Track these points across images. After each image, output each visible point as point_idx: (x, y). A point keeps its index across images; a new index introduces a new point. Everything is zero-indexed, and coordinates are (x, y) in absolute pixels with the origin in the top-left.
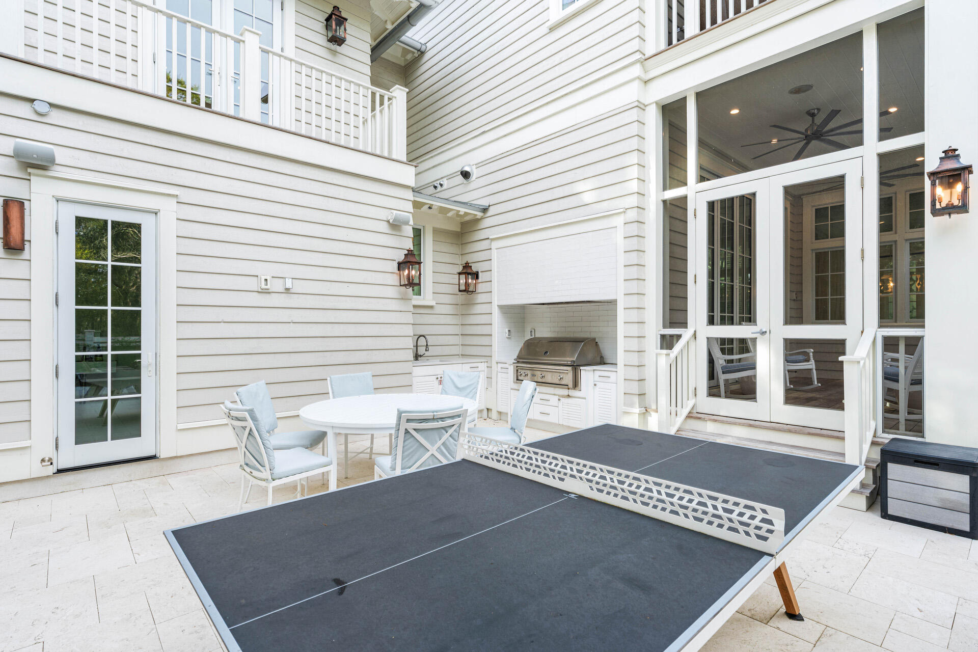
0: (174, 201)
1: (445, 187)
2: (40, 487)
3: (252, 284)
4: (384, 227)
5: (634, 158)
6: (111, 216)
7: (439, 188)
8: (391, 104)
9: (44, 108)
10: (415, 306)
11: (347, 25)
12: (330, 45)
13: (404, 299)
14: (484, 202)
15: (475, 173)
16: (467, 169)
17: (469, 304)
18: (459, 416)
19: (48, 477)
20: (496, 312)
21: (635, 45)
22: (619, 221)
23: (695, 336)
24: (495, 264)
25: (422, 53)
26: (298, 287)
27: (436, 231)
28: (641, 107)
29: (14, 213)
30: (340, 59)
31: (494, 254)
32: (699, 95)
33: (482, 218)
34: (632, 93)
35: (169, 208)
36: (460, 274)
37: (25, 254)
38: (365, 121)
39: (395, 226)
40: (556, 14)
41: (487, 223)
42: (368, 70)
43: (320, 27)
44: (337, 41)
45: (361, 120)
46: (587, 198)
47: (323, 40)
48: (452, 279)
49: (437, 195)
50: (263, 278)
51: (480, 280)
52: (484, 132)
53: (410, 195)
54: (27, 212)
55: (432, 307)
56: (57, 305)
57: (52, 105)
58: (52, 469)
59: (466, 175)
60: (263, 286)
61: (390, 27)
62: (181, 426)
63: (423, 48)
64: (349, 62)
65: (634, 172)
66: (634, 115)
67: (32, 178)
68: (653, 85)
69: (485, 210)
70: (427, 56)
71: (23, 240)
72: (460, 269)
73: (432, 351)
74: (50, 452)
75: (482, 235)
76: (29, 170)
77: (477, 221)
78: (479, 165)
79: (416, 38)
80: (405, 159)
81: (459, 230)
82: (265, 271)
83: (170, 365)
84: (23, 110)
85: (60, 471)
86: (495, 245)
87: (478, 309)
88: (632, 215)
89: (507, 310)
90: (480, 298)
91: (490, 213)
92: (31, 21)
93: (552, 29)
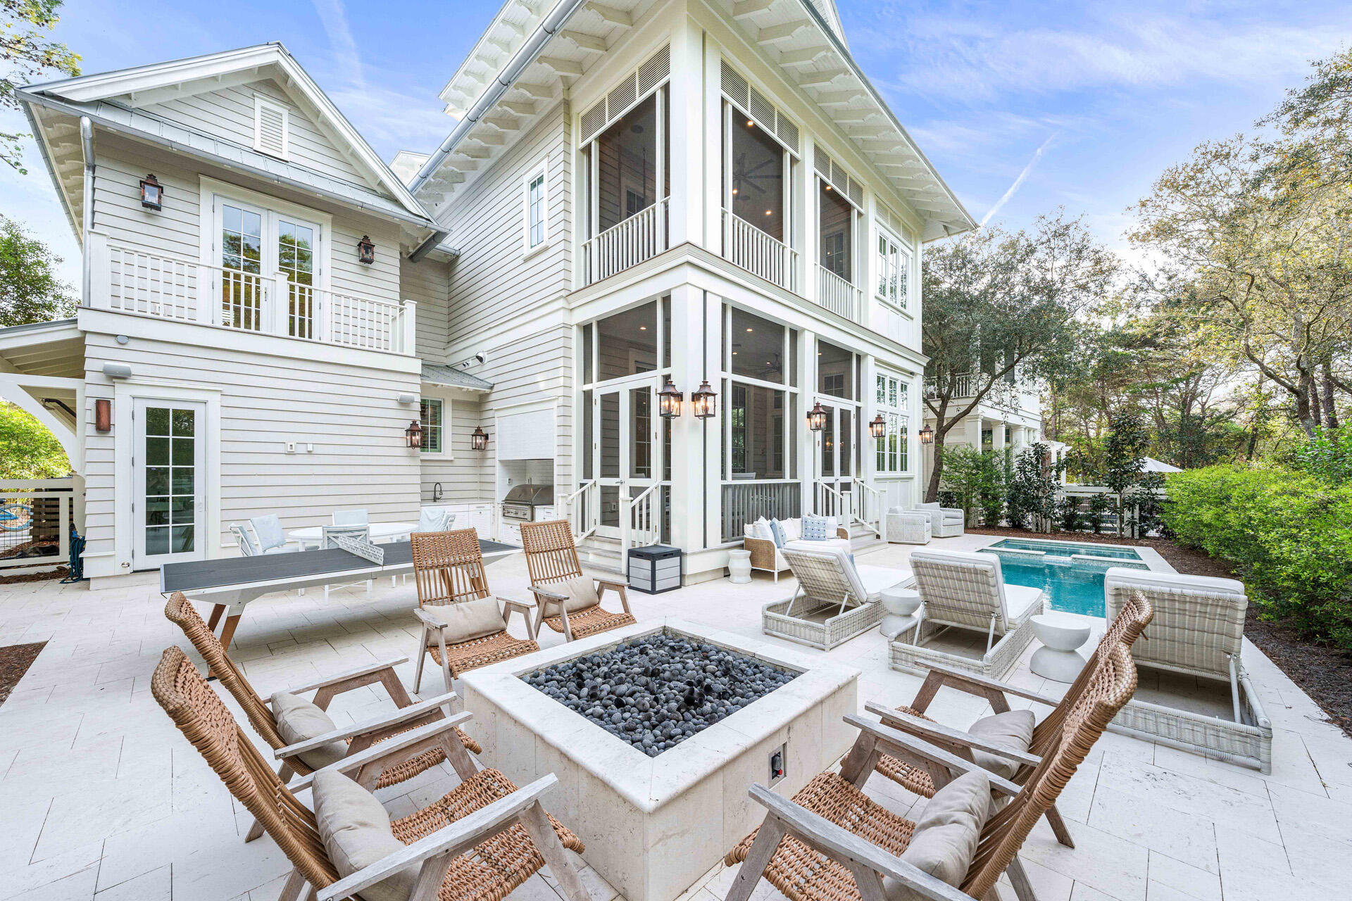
0: (220, 394)
1: (470, 366)
2: (122, 582)
3: (281, 448)
4: (394, 405)
5: (561, 362)
6: (171, 406)
7: (467, 367)
8: (403, 314)
9: (125, 340)
10: (422, 460)
11: (375, 249)
12: (362, 264)
13: (412, 456)
14: (492, 381)
15: (486, 359)
16: (480, 355)
17: (484, 458)
18: (365, 530)
19: (127, 575)
20: (498, 464)
21: (561, 285)
22: (555, 404)
23: (595, 483)
24: (497, 429)
25: (458, 257)
26: (318, 449)
27: (455, 402)
28: (567, 326)
29: (104, 408)
30: (371, 273)
31: (497, 421)
32: (599, 323)
33: (490, 393)
34: (559, 318)
35: (215, 400)
36: (473, 435)
37: (111, 434)
38: (394, 319)
39: (404, 404)
40: (527, 251)
41: (493, 397)
42: (397, 280)
43: (353, 250)
44: (367, 261)
45: (391, 318)
46: (542, 386)
47: (356, 260)
48: (467, 439)
49: (465, 372)
50: (289, 444)
51: (489, 441)
52: (490, 328)
53: (418, 380)
54: (112, 407)
55: (452, 461)
56: (133, 465)
57: (129, 337)
58: (129, 570)
59: (481, 359)
60: (289, 450)
61: (422, 242)
62: (223, 545)
63: (457, 253)
64: (380, 275)
65: (561, 372)
66: (561, 333)
67: (116, 385)
68: (576, 312)
69: (492, 388)
70: (462, 259)
71: (109, 425)
72: (473, 432)
73: (445, 495)
74: (128, 559)
75: (489, 406)
76: (114, 380)
77: (488, 395)
78: (489, 352)
79: (451, 245)
80: (414, 354)
81: (478, 401)
82: (292, 439)
83: (215, 504)
84: (111, 342)
85: (135, 572)
86: (497, 414)
87: (489, 462)
88: (561, 401)
89: (506, 464)
90: (490, 454)
91: (494, 390)
92: (116, 267)
93: (526, 261)
